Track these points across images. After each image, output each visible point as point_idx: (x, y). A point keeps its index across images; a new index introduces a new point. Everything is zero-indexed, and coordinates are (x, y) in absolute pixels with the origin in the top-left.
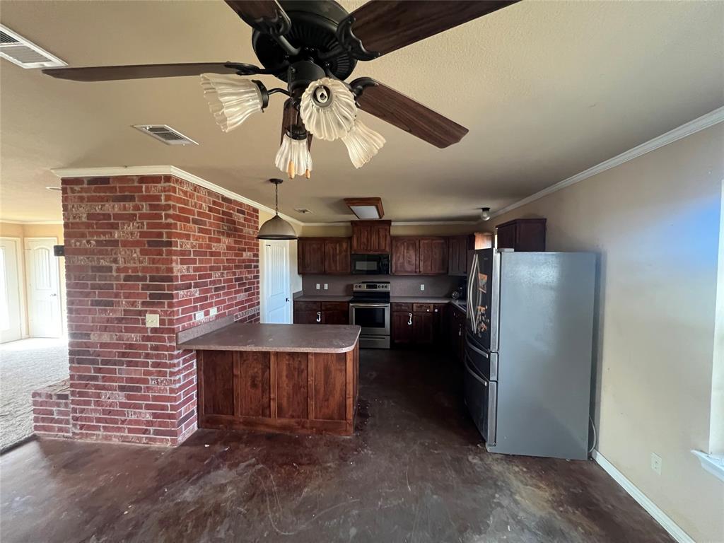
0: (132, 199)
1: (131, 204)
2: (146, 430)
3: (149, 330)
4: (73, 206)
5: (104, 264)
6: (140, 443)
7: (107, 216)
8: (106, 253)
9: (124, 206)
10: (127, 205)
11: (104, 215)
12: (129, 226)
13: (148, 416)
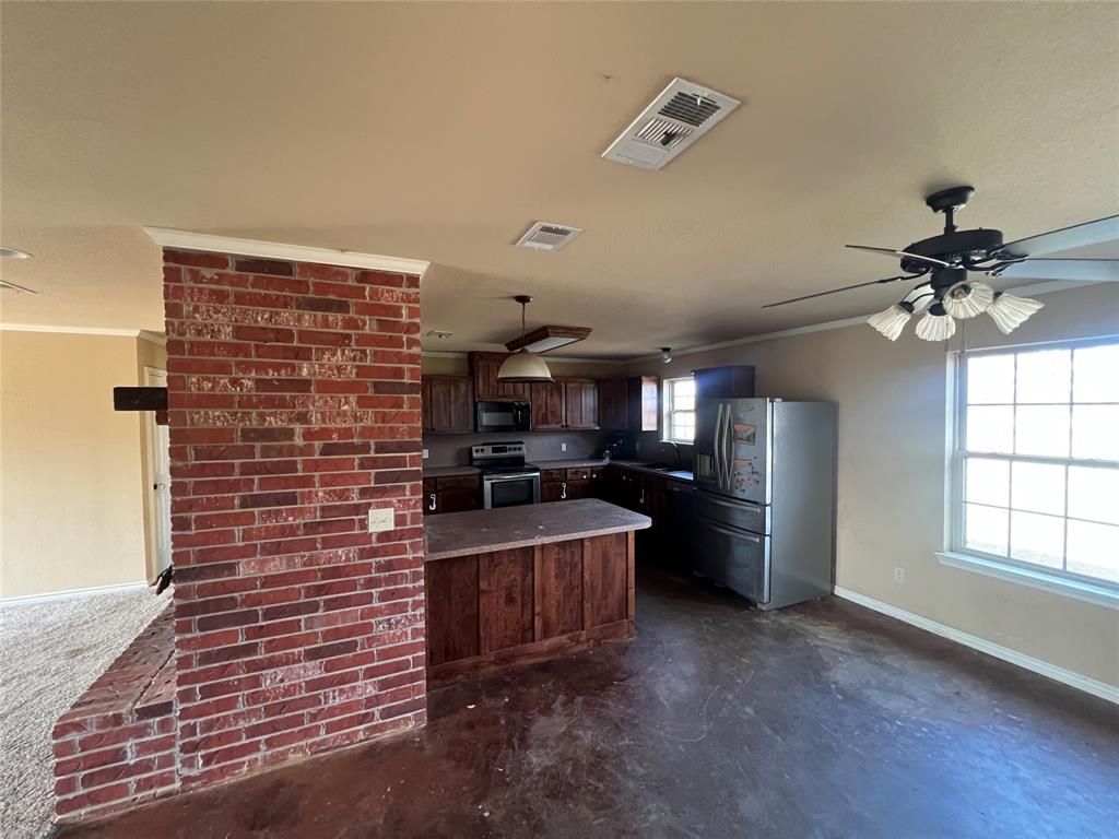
0: (342, 307)
1: (340, 316)
2: (367, 714)
3: (374, 538)
4: (196, 309)
5: (274, 425)
6: (352, 743)
7: (286, 335)
8: (282, 403)
9: (326, 320)
10: (331, 319)
11: (278, 331)
12: (334, 355)
13: (370, 688)
